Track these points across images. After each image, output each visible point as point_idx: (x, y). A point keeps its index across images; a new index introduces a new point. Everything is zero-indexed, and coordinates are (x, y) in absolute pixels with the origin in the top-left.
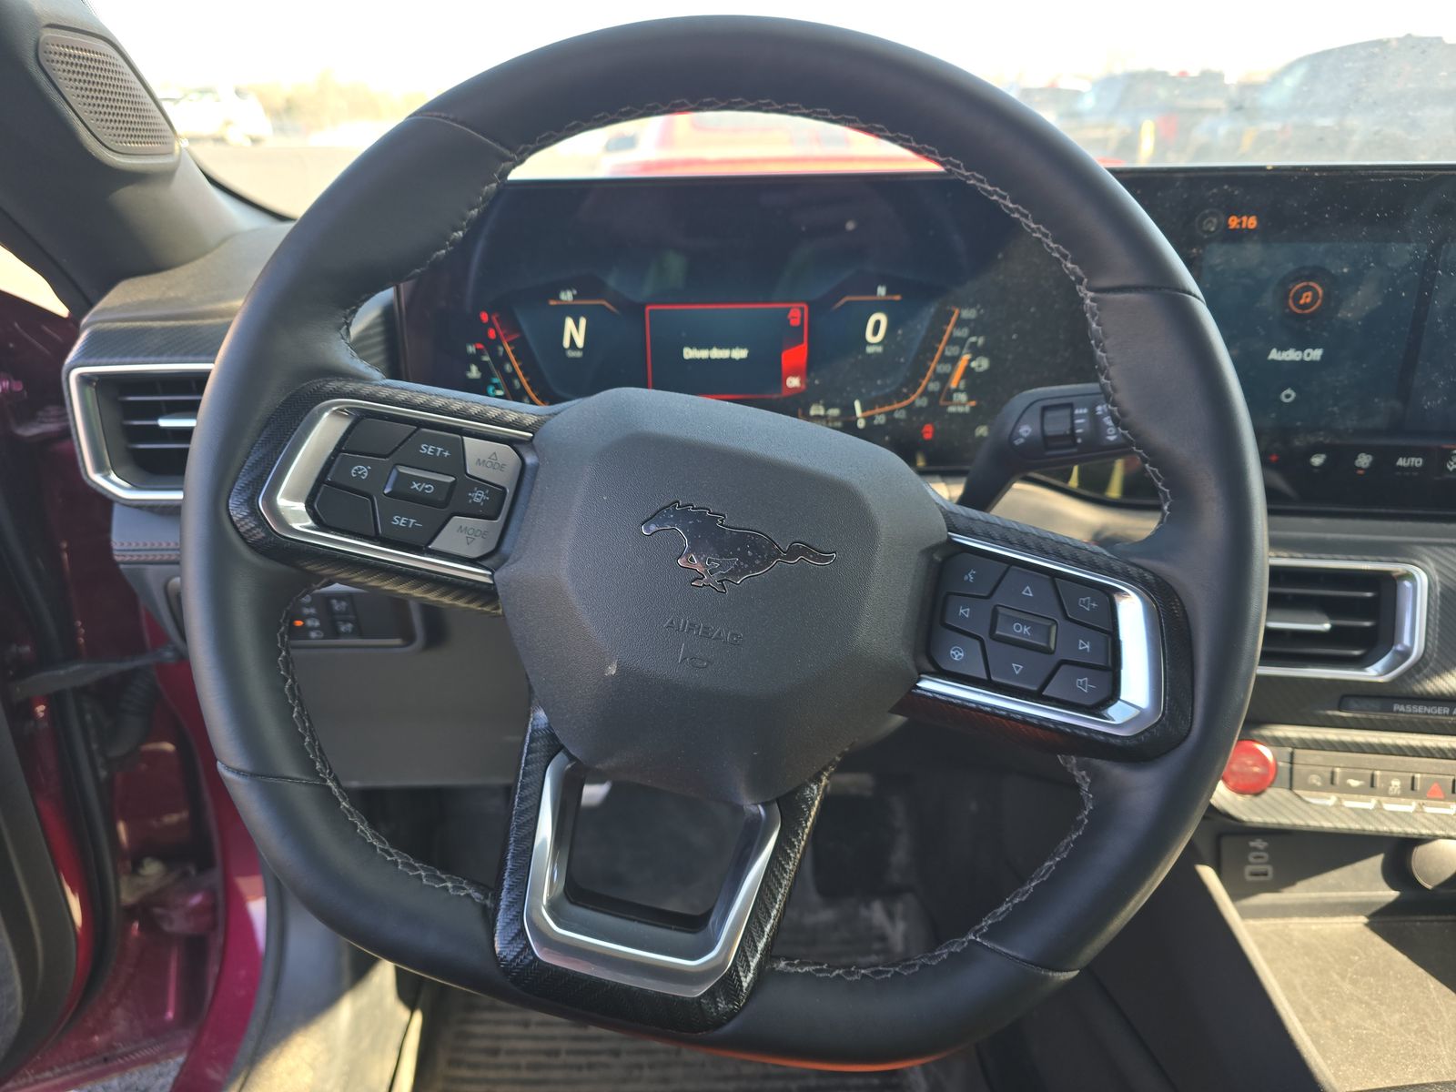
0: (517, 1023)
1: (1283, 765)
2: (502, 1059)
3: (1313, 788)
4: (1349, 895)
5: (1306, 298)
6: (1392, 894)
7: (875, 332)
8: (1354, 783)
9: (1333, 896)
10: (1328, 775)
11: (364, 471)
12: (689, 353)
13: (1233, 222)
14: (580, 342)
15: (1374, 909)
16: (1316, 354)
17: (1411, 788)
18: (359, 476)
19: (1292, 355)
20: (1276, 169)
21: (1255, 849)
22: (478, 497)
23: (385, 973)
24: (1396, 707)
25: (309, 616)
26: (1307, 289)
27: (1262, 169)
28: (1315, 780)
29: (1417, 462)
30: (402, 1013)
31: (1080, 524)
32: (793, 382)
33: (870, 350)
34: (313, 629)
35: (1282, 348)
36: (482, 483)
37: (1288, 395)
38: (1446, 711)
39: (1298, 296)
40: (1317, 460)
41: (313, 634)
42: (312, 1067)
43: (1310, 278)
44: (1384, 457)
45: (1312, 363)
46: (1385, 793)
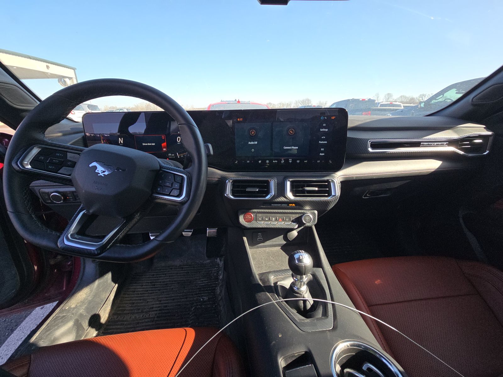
0: (140, 286)
1: (255, 217)
2: (136, 293)
3: (260, 220)
4: (277, 243)
5: (253, 133)
6: (285, 242)
7: (179, 140)
8: (267, 219)
9: (274, 243)
10: (262, 218)
11: (43, 158)
12: (144, 144)
13: (239, 120)
14: (122, 142)
15: (282, 245)
16: (256, 143)
17: (276, 220)
18: (41, 159)
19: (252, 143)
20: (244, 110)
21: (259, 235)
22: (69, 163)
23: (109, 276)
24: (272, 205)
25: (70, 196)
26: (253, 131)
27: (241, 110)
28: (260, 219)
29: (276, 161)
30: (113, 284)
31: (219, 174)
32: (165, 149)
33: (178, 143)
34: (71, 199)
35: (250, 142)
36: (70, 161)
37: (253, 150)
38: (280, 205)
39: (251, 133)
40: (260, 162)
41: (71, 200)
42: (86, 294)
43: (253, 129)
44: (271, 161)
45: (256, 144)
46: (272, 221)
